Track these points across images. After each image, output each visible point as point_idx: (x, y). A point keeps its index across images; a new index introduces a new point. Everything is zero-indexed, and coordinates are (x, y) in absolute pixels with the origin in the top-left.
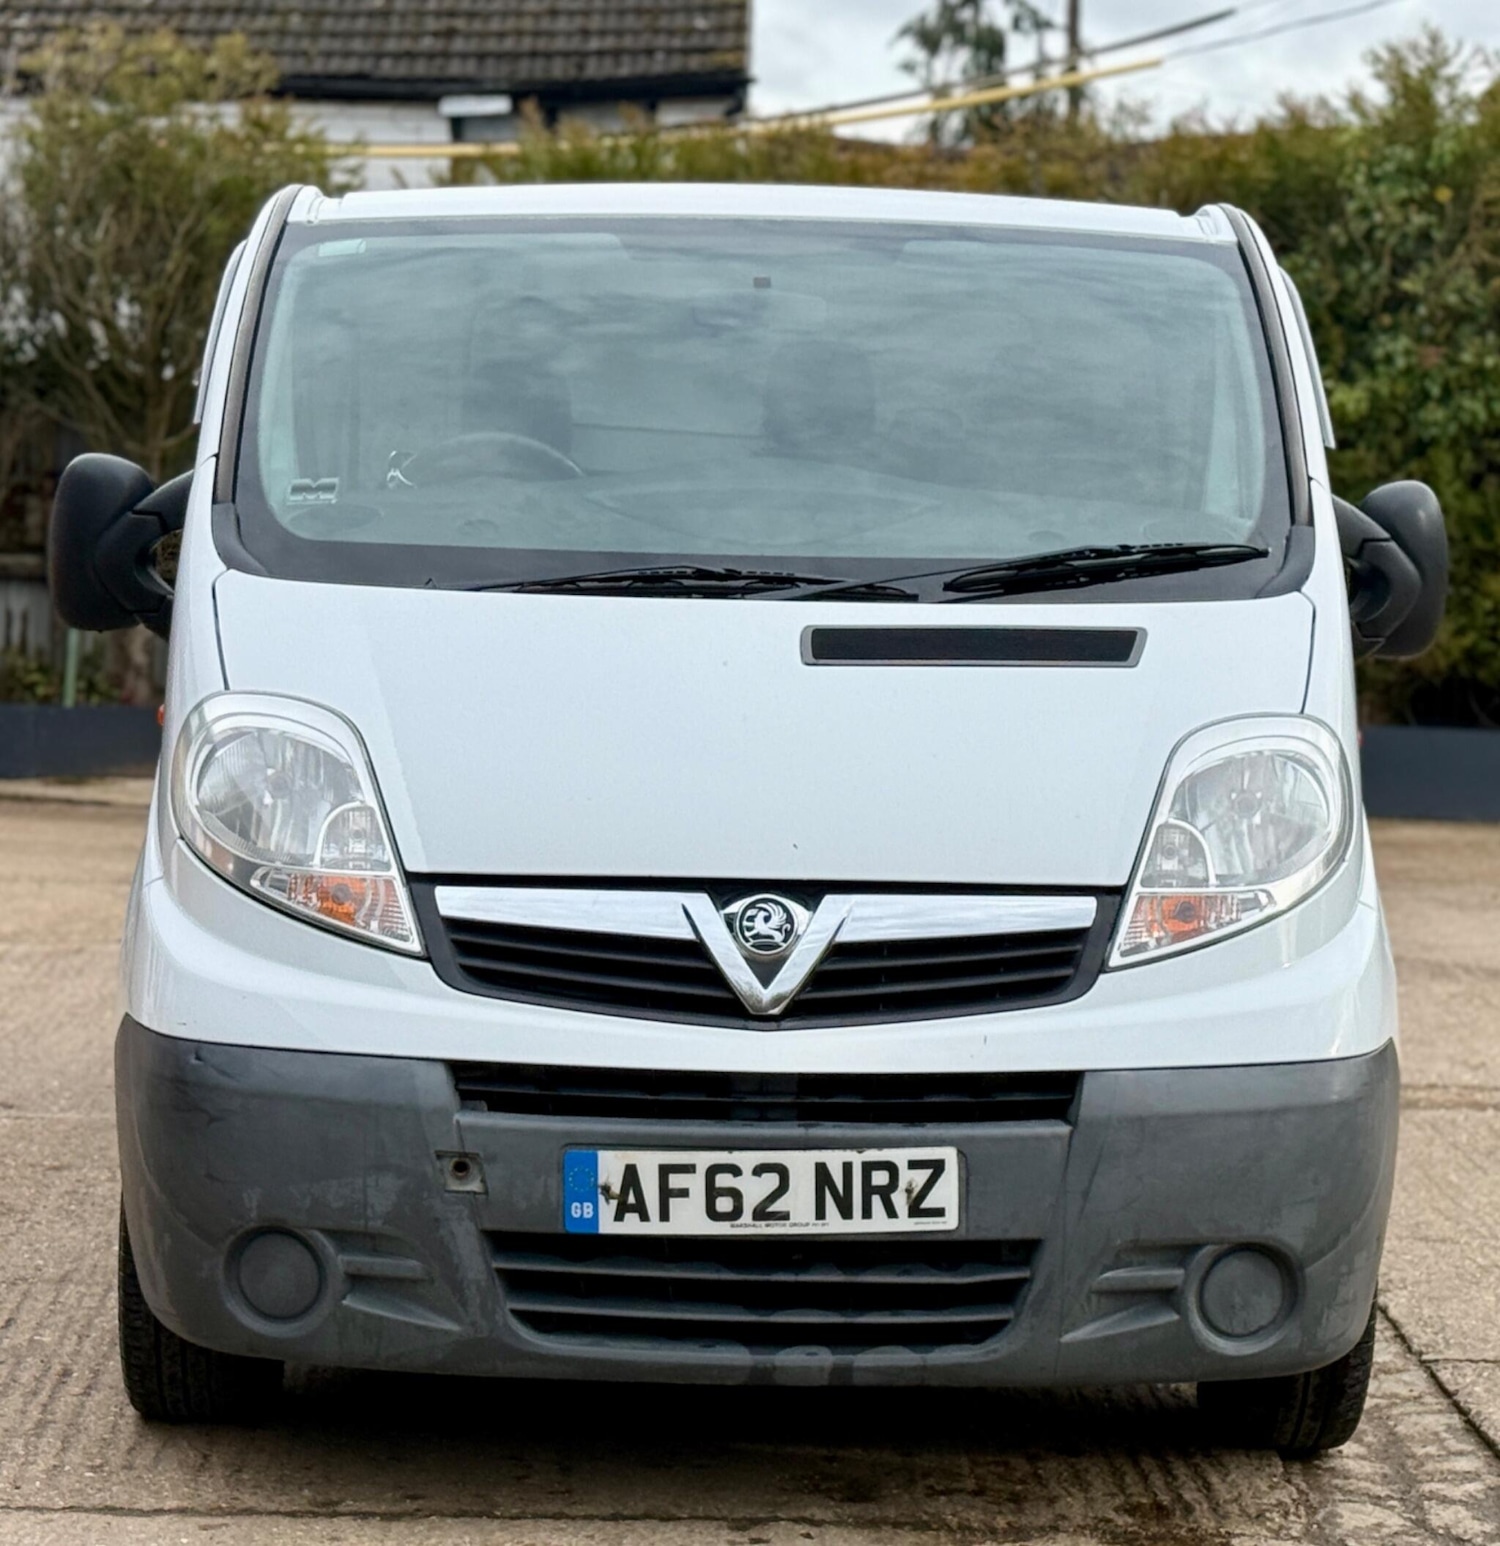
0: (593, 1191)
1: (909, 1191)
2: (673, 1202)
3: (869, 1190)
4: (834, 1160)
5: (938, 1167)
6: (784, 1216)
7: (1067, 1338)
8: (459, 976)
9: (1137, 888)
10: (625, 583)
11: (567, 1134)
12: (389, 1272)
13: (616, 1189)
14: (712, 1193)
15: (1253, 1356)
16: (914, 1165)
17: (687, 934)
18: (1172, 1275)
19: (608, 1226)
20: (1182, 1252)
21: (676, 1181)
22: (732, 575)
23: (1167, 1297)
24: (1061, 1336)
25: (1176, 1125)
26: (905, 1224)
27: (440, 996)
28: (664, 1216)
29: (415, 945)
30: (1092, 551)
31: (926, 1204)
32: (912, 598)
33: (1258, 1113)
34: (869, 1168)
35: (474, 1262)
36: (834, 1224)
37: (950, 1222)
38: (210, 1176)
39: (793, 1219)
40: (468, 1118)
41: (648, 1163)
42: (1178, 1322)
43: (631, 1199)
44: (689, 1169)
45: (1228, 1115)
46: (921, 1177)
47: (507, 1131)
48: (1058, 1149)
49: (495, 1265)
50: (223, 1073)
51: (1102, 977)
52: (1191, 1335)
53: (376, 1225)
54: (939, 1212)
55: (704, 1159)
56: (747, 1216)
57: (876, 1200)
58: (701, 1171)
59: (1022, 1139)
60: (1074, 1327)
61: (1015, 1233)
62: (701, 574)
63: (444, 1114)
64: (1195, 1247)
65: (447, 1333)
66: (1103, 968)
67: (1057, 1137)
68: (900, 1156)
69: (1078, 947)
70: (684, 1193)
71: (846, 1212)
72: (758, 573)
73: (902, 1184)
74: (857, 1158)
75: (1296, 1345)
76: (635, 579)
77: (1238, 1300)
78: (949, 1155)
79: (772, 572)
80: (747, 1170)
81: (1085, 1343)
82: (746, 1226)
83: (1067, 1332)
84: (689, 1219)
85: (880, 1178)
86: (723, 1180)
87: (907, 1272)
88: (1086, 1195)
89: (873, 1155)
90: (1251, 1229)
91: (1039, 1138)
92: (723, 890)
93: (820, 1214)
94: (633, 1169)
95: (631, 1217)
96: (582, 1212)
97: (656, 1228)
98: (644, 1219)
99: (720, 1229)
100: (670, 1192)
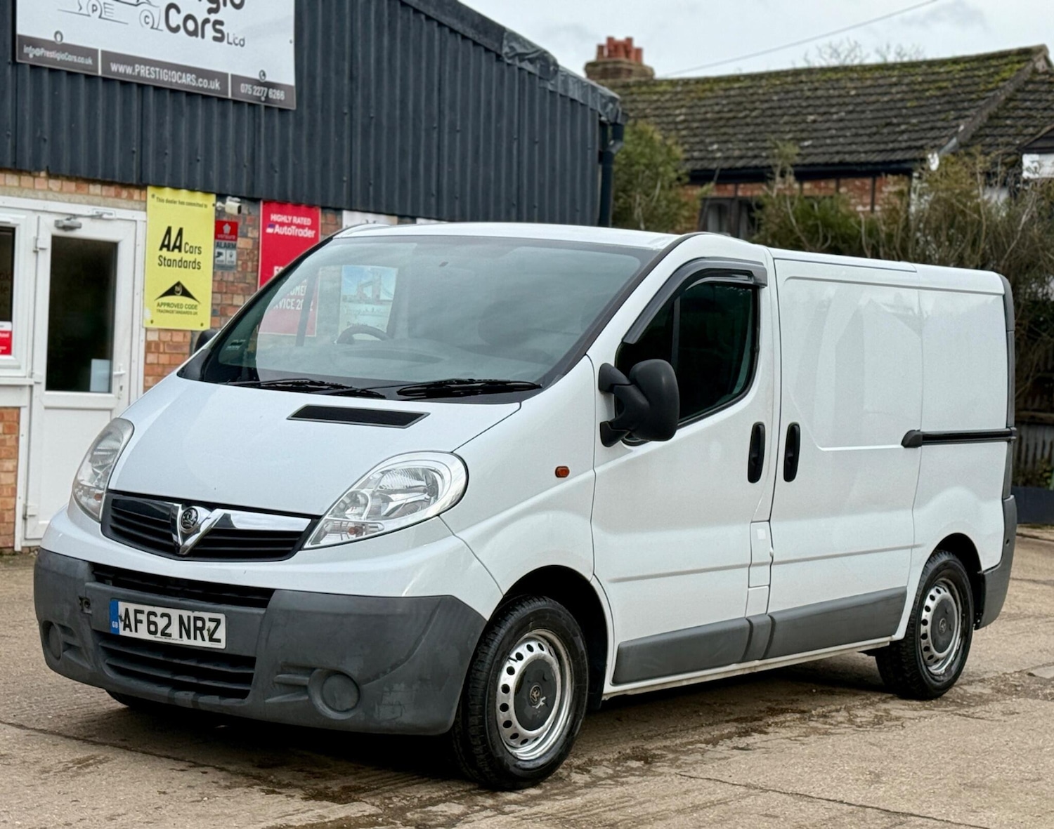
0: (117, 617)
1: (209, 630)
2: (139, 625)
3: (196, 628)
4: (185, 614)
5: (218, 622)
6: (170, 635)
7: (268, 701)
8: (109, 531)
9: (326, 517)
10: (290, 385)
11: (111, 592)
13: (123, 618)
14: (150, 623)
15: (342, 720)
16: (211, 620)
18: (304, 679)
19: (122, 633)
20: (309, 670)
21: (140, 617)
22: (322, 384)
23: (304, 689)
24: (265, 699)
25: (303, 614)
26: (207, 644)
28: (136, 631)
29: (100, 516)
30: (456, 381)
31: (215, 637)
32: (383, 397)
33: (337, 615)
34: (196, 619)
35: (90, 641)
36: (185, 641)
37: (222, 645)
39: (173, 637)
40: (90, 584)
41: (132, 607)
42: (307, 701)
43: (127, 623)
44: (142, 612)
45: (323, 613)
46: (213, 625)
47: (98, 590)
48: (259, 619)
49: (100, 644)
51: (299, 552)
52: (314, 707)
53: (67, 624)
54: (218, 641)
55: (147, 609)
56: (159, 634)
57: (198, 632)
58: (146, 613)
59: (247, 614)
60: (270, 697)
61: (245, 653)
62: (312, 383)
63: (82, 581)
64: (313, 669)
66: (300, 549)
67: (259, 614)
68: (206, 616)
69: (297, 539)
70: (141, 622)
71: (189, 637)
72: (330, 383)
73: (207, 628)
74: (193, 614)
75: (362, 719)
76: (293, 383)
77: (336, 695)
78: (222, 617)
79: (335, 383)
80: (159, 615)
81: (273, 704)
82: (158, 638)
83: (268, 698)
84: (142, 633)
85: (199, 624)
86: (152, 618)
87: (218, 665)
88: (267, 640)
89: (197, 614)
90: (333, 664)
91: (253, 614)
93: (181, 637)
94: (127, 610)
95: (128, 629)
96: (114, 625)
97: (133, 635)
98: (131, 631)
99: (151, 638)
100: (138, 621)
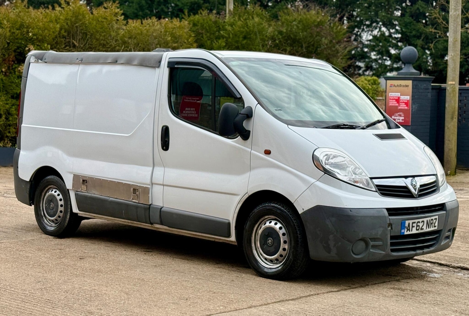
0: (404, 228)
4: (428, 219)
8: (380, 194)
11: (402, 218)
12: (378, 244)
13: (407, 227)
14: (417, 226)
17: (405, 185)
19: (406, 233)
21: (414, 225)
23: (448, 237)
26: (433, 229)
27: (380, 198)
28: (412, 231)
29: (374, 190)
31: (435, 225)
34: (432, 220)
35: (389, 241)
36: (427, 230)
37: (437, 228)
38: (354, 231)
39: (424, 229)
40: (390, 217)
41: (411, 222)
42: (449, 241)
43: (408, 229)
44: (415, 223)
46: (435, 221)
47: (395, 219)
48: (445, 215)
49: (391, 241)
50: (357, 213)
53: (379, 236)
55: (416, 221)
56: (420, 229)
57: (431, 225)
59: (442, 214)
61: (441, 228)
63: (388, 217)
65: (383, 254)
66: (440, 187)
67: (444, 213)
68: (434, 218)
71: (428, 228)
73: (433, 223)
74: (430, 219)
78: (437, 217)
80: (420, 222)
82: (420, 231)
84: (414, 231)
86: (418, 224)
89: (432, 218)
92: (406, 177)
93: (426, 228)
94: (409, 223)
95: (408, 231)
96: (403, 231)
97: (411, 233)
98: (410, 231)
99: (417, 232)
100: (413, 227)
